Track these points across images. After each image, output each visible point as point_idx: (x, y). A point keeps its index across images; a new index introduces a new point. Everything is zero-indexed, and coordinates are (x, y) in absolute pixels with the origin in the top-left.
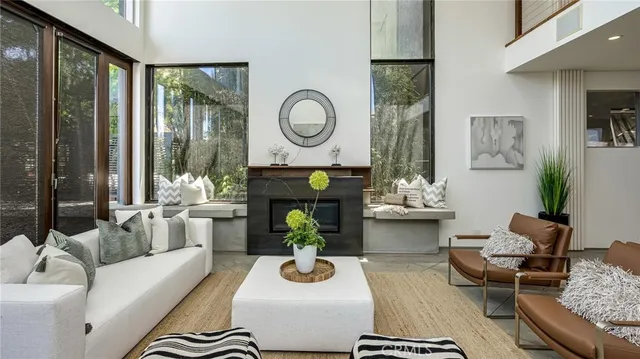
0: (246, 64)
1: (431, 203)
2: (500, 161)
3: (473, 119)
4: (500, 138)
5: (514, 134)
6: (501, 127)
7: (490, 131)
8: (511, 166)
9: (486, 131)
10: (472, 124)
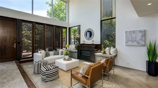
0: (80, 25)
1: (111, 54)
2: (135, 43)
3: (126, 32)
4: (135, 37)
5: (141, 35)
6: (136, 34)
7: (132, 35)
8: (139, 45)
9: (130, 35)
10: (126, 33)
